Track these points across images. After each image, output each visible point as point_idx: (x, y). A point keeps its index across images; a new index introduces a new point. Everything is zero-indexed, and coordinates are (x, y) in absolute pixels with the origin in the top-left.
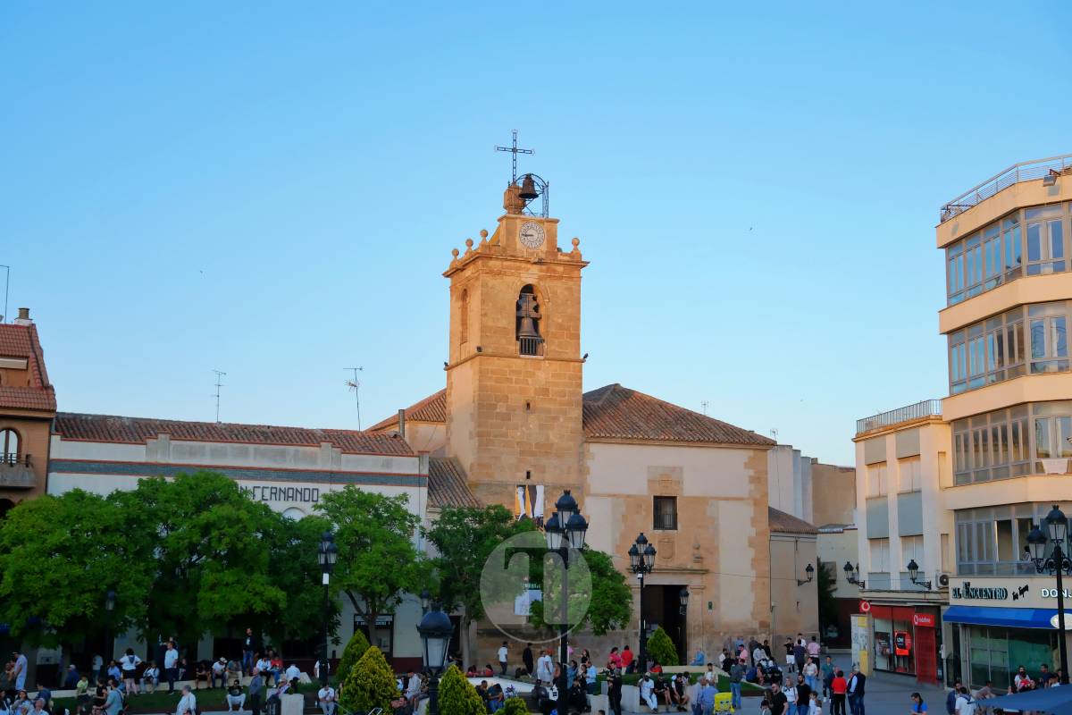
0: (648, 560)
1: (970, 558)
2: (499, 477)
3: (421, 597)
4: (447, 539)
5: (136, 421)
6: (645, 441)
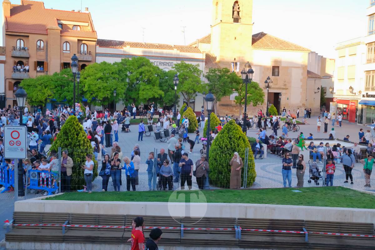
0: (270, 84)
1: (369, 86)
2: (226, 60)
3: (203, 94)
4: (211, 78)
6: (270, 49)
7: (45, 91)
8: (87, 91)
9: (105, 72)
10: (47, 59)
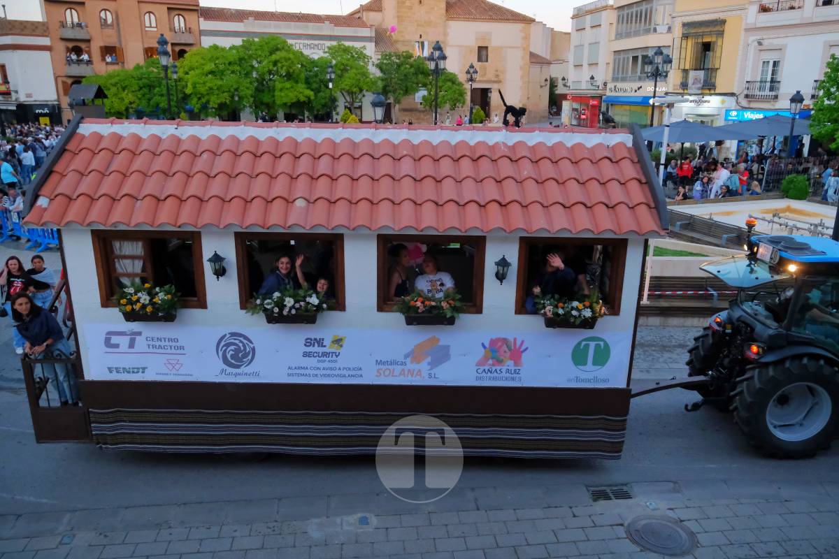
0: (474, 76)
1: (618, 74)
2: (407, 37)
3: (374, 93)
4: (384, 67)
5: (237, 11)
6: (475, 19)
7: (124, 95)
8: (192, 94)
9: (217, 62)
10: (120, 41)
